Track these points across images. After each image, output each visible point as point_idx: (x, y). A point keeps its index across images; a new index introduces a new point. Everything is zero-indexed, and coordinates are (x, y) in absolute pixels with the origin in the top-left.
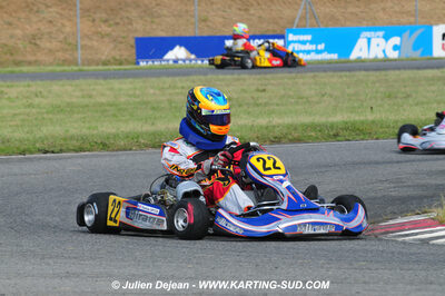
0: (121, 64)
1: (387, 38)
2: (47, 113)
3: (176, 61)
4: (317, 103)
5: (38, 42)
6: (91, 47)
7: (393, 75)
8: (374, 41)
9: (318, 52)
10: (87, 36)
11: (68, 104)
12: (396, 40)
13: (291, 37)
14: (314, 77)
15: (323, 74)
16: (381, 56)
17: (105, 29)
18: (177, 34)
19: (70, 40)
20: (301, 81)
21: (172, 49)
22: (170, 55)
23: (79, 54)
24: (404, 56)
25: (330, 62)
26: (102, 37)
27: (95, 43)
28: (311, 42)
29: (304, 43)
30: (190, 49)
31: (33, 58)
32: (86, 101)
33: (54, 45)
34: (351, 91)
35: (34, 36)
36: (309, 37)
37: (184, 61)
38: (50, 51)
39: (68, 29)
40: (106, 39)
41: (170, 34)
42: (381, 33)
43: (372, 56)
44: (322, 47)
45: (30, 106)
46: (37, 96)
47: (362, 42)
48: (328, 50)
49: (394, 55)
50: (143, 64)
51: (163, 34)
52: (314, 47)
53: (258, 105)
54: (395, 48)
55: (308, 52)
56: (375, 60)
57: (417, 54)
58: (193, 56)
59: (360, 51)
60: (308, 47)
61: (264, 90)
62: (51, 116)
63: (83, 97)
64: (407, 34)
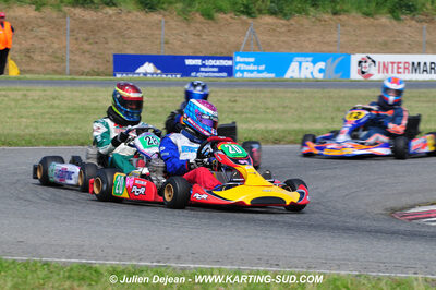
0: (98, 75)
1: (314, 62)
2: (69, 113)
3: (145, 74)
4: (283, 113)
5: (32, 55)
6: (74, 61)
7: (334, 92)
8: (304, 65)
9: (260, 72)
10: (72, 52)
11: (82, 107)
12: (321, 65)
13: (238, 59)
14: (271, 92)
15: (277, 90)
16: (310, 77)
17: (86, 46)
18: (144, 53)
19: (58, 55)
20: (262, 95)
21: (142, 65)
22: (141, 70)
23: (68, 66)
24: (327, 78)
25: (273, 80)
26: (84, 53)
27: (77, 58)
28: (255, 64)
29: (248, 64)
30: (157, 66)
31: (28, 68)
32: (95, 105)
33: (45, 58)
34: (305, 104)
35: (28, 51)
36: (252, 60)
37: (152, 74)
38: (41, 62)
39: (56, 46)
40: (87, 55)
41: (139, 53)
42: (310, 59)
43: (303, 77)
44: (262, 67)
45: (52, 107)
46: (54, 99)
47: (294, 65)
48: (268, 70)
49: (320, 76)
50: (118, 76)
51: (132, 52)
52: (255, 68)
53: (236, 113)
54: (321, 71)
55: (251, 71)
56: (307, 80)
57: (338, 77)
58: (159, 71)
59: (293, 72)
60: (251, 67)
61: (235, 101)
62: (71, 116)
63: (91, 101)
64: (330, 60)
